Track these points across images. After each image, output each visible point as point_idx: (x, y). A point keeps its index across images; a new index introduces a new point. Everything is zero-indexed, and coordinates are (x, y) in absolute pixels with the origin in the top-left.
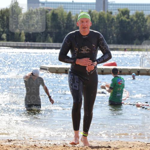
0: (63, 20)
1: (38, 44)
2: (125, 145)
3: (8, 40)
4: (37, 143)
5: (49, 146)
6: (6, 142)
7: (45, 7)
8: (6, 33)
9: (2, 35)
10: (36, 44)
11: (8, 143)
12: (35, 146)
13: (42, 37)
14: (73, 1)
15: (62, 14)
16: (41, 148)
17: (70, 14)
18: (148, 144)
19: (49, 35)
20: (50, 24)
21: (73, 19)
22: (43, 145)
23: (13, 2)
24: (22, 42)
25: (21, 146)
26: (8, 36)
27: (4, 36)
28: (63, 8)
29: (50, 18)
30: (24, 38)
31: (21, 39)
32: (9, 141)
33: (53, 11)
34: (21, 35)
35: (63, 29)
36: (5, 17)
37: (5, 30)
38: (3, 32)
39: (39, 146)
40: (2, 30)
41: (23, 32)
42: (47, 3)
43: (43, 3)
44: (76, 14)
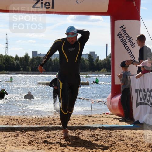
2: (76, 116)
3: (23, 71)
5: (42, 118)
6: (22, 116)
7: (40, 56)
10: (36, 72)
11: (23, 117)
12: (36, 118)
17: (51, 59)
18: (86, 116)
21: (52, 61)
22: (39, 118)
23: (26, 54)
25: (29, 118)
27: (22, 69)
30: (31, 70)
31: (29, 70)
35: (48, 65)
36: (22, 61)
38: (21, 68)
39: (38, 118)
40: (21, 66)
41: (30, 67)
42: (41, 54)
43: (39, 54)
44: (54, 59)
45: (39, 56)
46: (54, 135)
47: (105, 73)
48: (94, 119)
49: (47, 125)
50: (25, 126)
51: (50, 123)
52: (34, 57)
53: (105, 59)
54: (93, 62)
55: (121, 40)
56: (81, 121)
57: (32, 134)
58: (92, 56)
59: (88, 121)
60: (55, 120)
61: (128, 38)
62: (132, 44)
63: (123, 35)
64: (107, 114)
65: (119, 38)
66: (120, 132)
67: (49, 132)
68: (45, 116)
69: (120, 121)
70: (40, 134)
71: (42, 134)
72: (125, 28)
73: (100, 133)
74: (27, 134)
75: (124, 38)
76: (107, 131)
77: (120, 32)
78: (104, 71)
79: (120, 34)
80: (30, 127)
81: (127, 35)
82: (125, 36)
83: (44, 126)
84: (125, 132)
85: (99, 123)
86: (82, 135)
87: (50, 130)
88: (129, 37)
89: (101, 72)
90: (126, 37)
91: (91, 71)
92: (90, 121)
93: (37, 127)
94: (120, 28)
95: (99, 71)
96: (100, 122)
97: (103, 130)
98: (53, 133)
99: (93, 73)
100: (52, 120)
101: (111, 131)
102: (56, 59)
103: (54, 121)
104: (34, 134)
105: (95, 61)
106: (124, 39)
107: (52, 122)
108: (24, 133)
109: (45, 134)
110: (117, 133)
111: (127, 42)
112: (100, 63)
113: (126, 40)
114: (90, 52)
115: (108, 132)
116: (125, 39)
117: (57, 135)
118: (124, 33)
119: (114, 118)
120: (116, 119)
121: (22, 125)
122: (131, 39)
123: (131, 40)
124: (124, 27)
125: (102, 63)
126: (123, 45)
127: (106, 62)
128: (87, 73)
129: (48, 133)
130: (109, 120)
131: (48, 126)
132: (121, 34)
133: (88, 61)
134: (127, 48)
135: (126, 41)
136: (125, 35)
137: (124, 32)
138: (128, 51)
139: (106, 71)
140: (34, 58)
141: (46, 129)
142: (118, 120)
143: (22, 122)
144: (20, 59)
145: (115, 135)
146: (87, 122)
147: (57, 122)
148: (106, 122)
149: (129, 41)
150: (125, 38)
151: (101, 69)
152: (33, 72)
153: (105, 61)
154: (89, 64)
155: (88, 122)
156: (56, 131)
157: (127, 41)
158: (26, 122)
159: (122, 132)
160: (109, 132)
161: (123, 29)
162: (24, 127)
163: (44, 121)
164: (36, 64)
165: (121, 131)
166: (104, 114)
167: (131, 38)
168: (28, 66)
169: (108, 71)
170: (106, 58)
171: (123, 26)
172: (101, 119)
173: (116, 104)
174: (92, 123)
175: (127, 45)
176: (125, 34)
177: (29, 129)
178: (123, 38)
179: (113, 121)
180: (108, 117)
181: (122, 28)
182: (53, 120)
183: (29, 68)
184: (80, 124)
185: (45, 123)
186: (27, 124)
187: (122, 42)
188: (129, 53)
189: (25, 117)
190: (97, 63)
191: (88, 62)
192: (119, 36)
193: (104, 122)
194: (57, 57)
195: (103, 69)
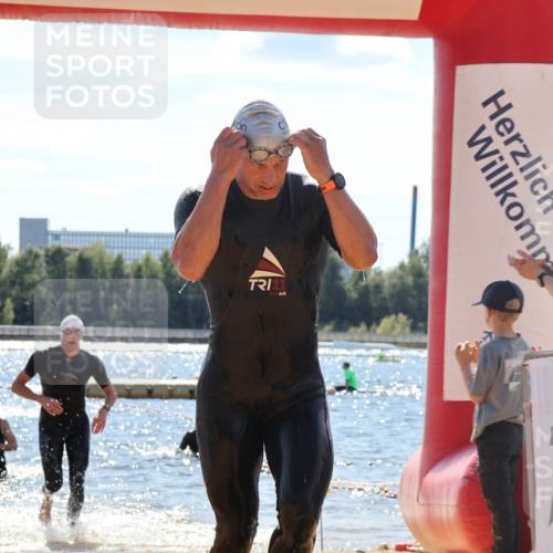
7: (64, 244)
14: (127, 231)
15: (101, 258)
17: (119, 261)
21: (127, 271)
24: (8, 324)
28: (104, 245)
29: (74, 269)
30: (11, 315)
31: (3, 318)
33: (82, 253)
34: (5, 310)
41: (9, 301)
42: (65, 233)
43: (57, 236)
44: (135, 261)
45: (54, 243)
47: (400, 339)
53: (402, 266)
54: (341, 279)
55: (484, 170)
61: (523, 161)
62: (543, 193)
63: (498, 143)
64: (402, 549)
65: (478, 157)
72: (509, 106)
75: (501, 158)
77: (483, 128)
78: (393, 327)
79: (483, 136)
81: (516, 147)
82: (506, 151)
88: (526, 154)
89: (380, 330)
90: (514, 154)
91: (328, 329)
94: (485, 104)
95: (369, 325)
102: (148, 260)
105: (347, 274)
106: (500, 165)
111: (515, 183)
112: (378, 287)
113: (513, 168)
116: (505, 167)
118: (502, 134)
122: (538, 165)
123: (536, 172)
124: (503, 101)
125: (386, 283)
126: (497, 194)
127: (410, 280)
132: (489, 140)
134: (515, 211)
135: (510, 175)
136: (507, 143)
137: (501, 129)
138: (518, 228)
139: (408, 330)
140: (30, 252)
149: (527, 178)
150: (509, 160)
151: (383, 317)
152: (22, 329)
153: (401, 277)
157: (518, 176)
161: (502, 110)
166: (386, 548)
167: (539, 159)
169: (414, 328)
170: (407, 261)
171: (501, 93)
175: (513, 195)
176: (507, 137)
178: (495, 157)
181: (492, 108)
183: (3, 308)
187: (488, 178)
188: (523, 238)
190: (362, 284)
192: (477, 148)
194: (152, 252)
195: (393, 317)
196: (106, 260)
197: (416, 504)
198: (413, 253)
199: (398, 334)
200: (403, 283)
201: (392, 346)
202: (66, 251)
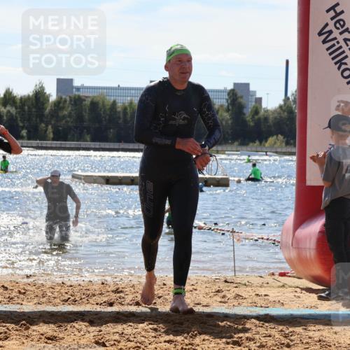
0: (105, 111)
1: (71, 144)
3: (29, 139)
4: (65, 279)
5: (82, 283)
6: (23, 278)
7: (81, 93)
8: (26, 129)
9: (21, 131)
10: (68, 144)
11: (26, 280)
12: (63, 283)
13: (76, 135)
14: (119, 86)
15: (103, 102)
16: (71, 286)
17: (114, 103)
18: (217, 280)
19: (85, 131)
20: (86, 116)
21: (119, 109)
22: (74, 283)
23: (38, 87)
24: (49, 140)
25: (44, 283)
26: (29, 132)
27: (24, 133)
28: (105, 94)
29: (87, 109)
30: (51, 135)
31: (47, 136)
32: (28, 277)
33: (93, 99)
34: (48, 132)
35: (104, 123)
36: (26, 108)
37: (26, 125)
38: (23, 128)
39: (69, 284)
40: (21, 124)
41: (50, 127)
42: (83, 87)
43: (78, 89)
44: (123, 103)
45: (77, 93)
46: (117, 337)
47: (279, 150)
48: (242, 291)
49: (99, 306)
50: (28, 307)
51: (105, 299)
52: (64, 97)
53: (281, 107)
54: (244, 114)
55: (328, 50)
56: (201, 296)
57: (50, 333)
58: (242, 97)
59: (224, 297)
60: (121, 292)
63: (336, 33)
64: (282, 275)
65: (324, 42)
66: (320, 333)
67: (103, 328)
68: (91, 280)
69: (320, 298)
70: (77, 333)
71: (82, 333)
72: (342, 12)
73: (258, 333)
74: (35, 333)
75: (338, 43)
76: (281, 328)
77: (327, 25)
78: (275, 143)
79: (327, 30)
80: (44, 311)
81: (346, 36)
82: (341, 38)
83: (88, 308)
84: (336, 333)
85: (255, 304)
86: (204, 340)
87: (106, 323)
89: (267, 145)
90: (345, 40)
91: (236, 143)
92: (229, 296)
93: (66, 313)
94: (328, 11)
95: (261, 142)
96: (260, 301)
97: (267, 324)
98: (115, 330)
99: (244, 148)
100: (113, 291)
101: (291, 329)
102: (131, 103)
103: (118, 295)
104: (55, 334)
105: (248, 111)
107: (113, 296)
108: (27, 329)
109: (89, 332)
110: (311, 334)
111: (347, 56)
112: (266, 119)
113: (345, 48)
114: (235, 84)
115: (282, 331)
116: (341, 47)
117: (127, 337)
118: (338, 29)
119: (302, 289)
120: (309, 290)
121: (19, 306)
124: (338, 9)
125: (271, 116)
126: (336, 63)
127: (285, 115)
128: (224, 148)
129: (100, 331)
130: (288, 294)
131: (98, 309)
132: (331, 32)
133: (228, 110)
134: (347, 73)
135: (344, 52)
136: (342, 34)
137: (337, 25)
138: (348, 83)
139: (284, 144)
140: (61, 98)
141: (94, 319)
142: (315, 296)
143: (22, 296)
144: (18, 101)
145: (304, 342)
146: (220, 300)
147: (129, 298)
148: (277, 299)
150: (342, 43)
151: (269, 137)
152: (58, 143)
153: (280, 113)
154: (230, 122)
155: (223, 300)
156: (125, 326)
158: (33, 296)
159: (325, 333)
160: (287, 332)
161: (337, 15)
162: (26, 310)
163: (88, 292)
164: (68, 119)
165: (321, 327)
166: (273, 274)
168: (43, 125)
169: (288, 143)
170: (282, 103)
171: (338, 4)
172: (262, 291)
173: (310, 247)
174: (236, 304)
175: (346, 64)
176: (342, 30)
177: (40, 316)
178: (335, 42)
179: (299, 297)
180: (283, 286)
181: (332, 13)
182: (117, 291)
183: (46, 131)
184: (198, 304)
185: (91, 301)
186: (36, 301)
187: (330, 54)
189: (31, 280)
190: (256, 117)
191: (226, 115)
192: (324, 36)
193: (271, 299)
194: (134, 98)
195: (275, 137)
196: (106, 103)
197: (291, 248)
198: (287, 99)
199: (279, 147)
200: (281, 117)
201: (275, 154)
202: (83, 98)
